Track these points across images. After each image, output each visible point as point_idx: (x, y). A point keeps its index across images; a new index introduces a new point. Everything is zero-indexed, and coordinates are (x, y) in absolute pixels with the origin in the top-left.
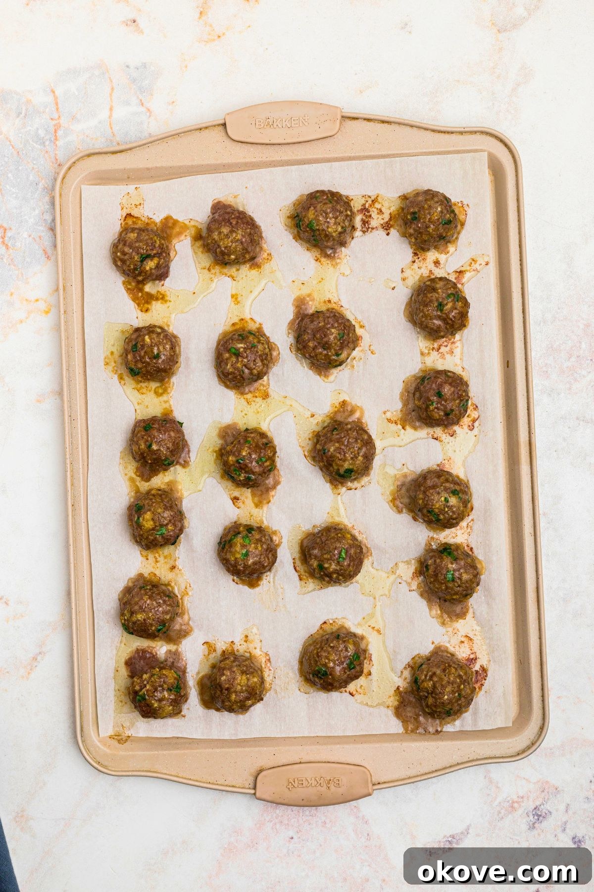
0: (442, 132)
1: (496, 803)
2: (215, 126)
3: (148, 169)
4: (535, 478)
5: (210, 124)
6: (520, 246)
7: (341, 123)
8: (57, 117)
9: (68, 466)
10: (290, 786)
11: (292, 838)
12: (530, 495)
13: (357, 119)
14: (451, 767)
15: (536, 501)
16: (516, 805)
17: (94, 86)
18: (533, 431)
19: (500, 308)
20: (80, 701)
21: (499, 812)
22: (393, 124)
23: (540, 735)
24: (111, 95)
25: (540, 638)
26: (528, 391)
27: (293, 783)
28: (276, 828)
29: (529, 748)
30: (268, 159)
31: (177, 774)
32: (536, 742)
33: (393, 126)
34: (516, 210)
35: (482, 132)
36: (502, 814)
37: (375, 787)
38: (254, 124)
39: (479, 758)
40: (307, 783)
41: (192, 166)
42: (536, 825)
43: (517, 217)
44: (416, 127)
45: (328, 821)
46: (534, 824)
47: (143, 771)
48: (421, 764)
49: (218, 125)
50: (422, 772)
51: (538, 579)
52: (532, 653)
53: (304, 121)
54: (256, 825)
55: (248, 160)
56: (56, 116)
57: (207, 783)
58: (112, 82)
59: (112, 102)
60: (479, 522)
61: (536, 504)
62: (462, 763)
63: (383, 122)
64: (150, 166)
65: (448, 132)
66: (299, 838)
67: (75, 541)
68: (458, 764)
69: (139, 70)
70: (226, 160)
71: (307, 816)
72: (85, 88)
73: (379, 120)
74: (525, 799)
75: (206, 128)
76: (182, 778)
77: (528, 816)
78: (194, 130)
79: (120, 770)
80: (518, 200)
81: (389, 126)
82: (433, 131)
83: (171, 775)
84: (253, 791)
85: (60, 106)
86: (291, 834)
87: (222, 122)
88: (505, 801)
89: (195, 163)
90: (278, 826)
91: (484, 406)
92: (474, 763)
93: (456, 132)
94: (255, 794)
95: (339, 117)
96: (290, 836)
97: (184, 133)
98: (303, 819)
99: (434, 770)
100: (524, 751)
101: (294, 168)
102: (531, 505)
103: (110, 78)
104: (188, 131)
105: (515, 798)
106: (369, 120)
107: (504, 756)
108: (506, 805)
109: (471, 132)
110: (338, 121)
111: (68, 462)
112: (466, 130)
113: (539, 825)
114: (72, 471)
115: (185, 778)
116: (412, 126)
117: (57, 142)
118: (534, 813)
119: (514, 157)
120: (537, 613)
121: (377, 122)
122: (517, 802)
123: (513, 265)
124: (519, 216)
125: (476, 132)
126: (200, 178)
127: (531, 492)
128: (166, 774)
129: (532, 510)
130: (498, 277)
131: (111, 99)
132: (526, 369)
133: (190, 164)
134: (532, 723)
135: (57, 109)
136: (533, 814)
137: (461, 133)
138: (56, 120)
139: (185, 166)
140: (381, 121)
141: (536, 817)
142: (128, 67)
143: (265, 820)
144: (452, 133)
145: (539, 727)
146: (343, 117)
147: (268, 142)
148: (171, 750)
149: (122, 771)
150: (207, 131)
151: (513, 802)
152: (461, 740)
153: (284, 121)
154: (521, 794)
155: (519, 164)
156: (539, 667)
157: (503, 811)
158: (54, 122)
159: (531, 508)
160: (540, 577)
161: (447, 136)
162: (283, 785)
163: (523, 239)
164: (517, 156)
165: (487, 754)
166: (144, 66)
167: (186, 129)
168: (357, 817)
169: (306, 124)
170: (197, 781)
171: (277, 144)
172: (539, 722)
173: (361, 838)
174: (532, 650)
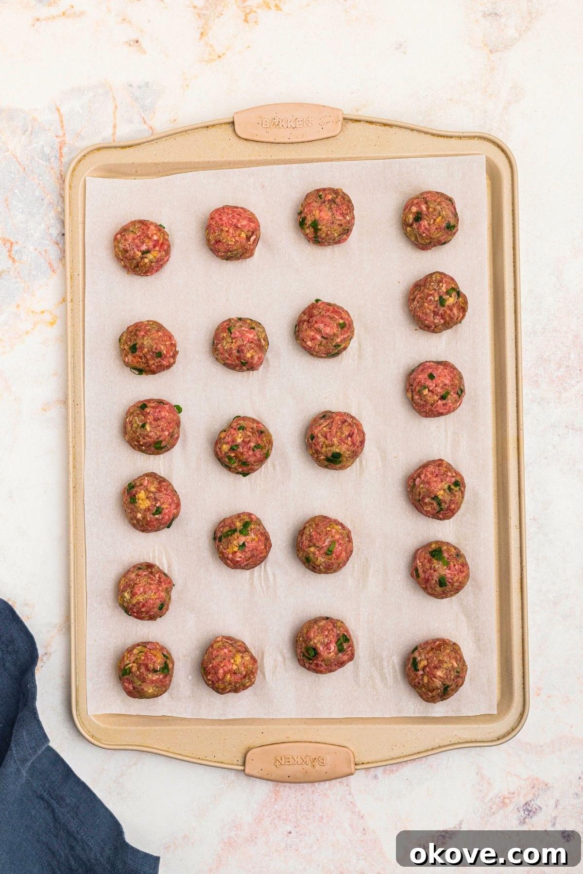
0: (441, 136)
1: (488, 799)
2: (221, 124)
3: (156, 164)
4: (522, 473)
5: (217, 122)
6: (514, 249)
7: (342, 125)
8: (62, 135)
9: (71, 449)
10: (278, 763)
12: (517, 489)
13: (359, 121)
14: (432, 749)
15: (522, 495)
16: (507, 801)
17: (98, 104)
18: (521, 427)
19: (492, 307)
20: (76, 676)
21: (491, 808)
22: (394, 127)
23: (520, 722)
24: (114, 113)
25: (523, 628)
26: (517, 389)
27: (280, 760)
28: (274, 823)
29: (508, 733)
30: (272, 158)
31: (167, 750)
32: (516, 727)
33: (394, 130)
34: (511, 214)
35: (480, 138)
36: (494, 809)
37: (358, 767)
38: (260, 123)
39: (460, 741)
40: (293, 761)
41: (199, 163)
42: (527, 820)
43: (511, 220)
44: (417, 131)
45: (325, 817)
46: (524, 819)
47: (135, 745)
48: (404, 746)
49: (225, 123)
50: (405, 753)
51: (522, 570)
52: (514, 642)
53: (307, 122)
54: (255, 820)
55: (253, 158)
56: (60, 133)
57: (197, 758)
58: (115, 100)
59: (116, 120)
60: (468, 514)
61: (523, 498)
62: (444, 746)
63: (385, 125)
64: (157, 161)
65: (447, 137)
66: (297, 832)
67: (76, 521)
68: (440, 747)
69: (142, 89)
70: (232, 157)
72: (89, 107)
73: (380, 123)
74: (516, 795)
75: (213, 126)
76: (173, 753)
77: (519, 811)
78: (201, 128)
79: (113, 743)
80: (513, 204)
81: (390, 129)
82: (433, 135)
83: (162, 750)
84: (242, 768)
85: (65, 123)
86: (289, 828)
87: (231, 120)
88: (496, 797)
89: (202, 159)
90: (276, 821)
91: (475, 402)
92: (455, 747)
93: (455, 137)
94: (244, 770)
95: (341, 119)
96: (289, 831)
97: (191, 130)
98: (300, 814)
99: (416, 752)
100: (504, 736)
101: (294, 166)
102: (518, 498)
103: (113, 96)
104: (196, 129)
105: (506, 794)
106: (371, 123)
107: (484, 740)
108: (498, 800)
109: (470, 137)
110: (340, 123)
111: (71, 445)
112: (465, 134)
113: (530, 820)
114: (74, 454)
115: (176, 754)
116: (412, 130)
117: (62, 159)
118: (524, 808)
119: (510, 162)
120: (520, 603)
121: (378, 125)
122: (507, 798)
123: (506, 266)
124: (514, 219)
125: (474, 137)
126: (202, 173)
127: (518, 487)
128: (157, 749)
129: (518, 504)
130: (492, 278)
131: (115, 117)
132: (517, 367)
133: (197, 160)
134: (513, 710)
135: (62, 127)
136: (524, 810)
137: (460, 138)
138: (61, 137)
139: (191, 162)
140: (382, 124)
141: (526, 813)
142: (130, 85)
143: (264, 815)
144: (451, 137)
145: (519, 713)
146: (344, 119)
147: (272, 140)
148: (162, 726)
149: (115, 745)
150: (214, 129)
151: (504, 798)
152: (443, 724)
153: (289, 122)
154: (512, 790)
155: (515, 169)
156: (521, 655)
157: (494, 807)
158: (59, 140)
159: (518, 501)
160: (524, 569)
161: (446, 140)
162: (271, 762)
163: (517, 242)
164: (513, 162)
165: (469, 738)
166: (147, 85)
167: (194, 127)
168: (353, 812)
169: (310, 125)
170: (187, 756)
171: (282, 143)
172: (520, 709)
173: (357, 832)
174: (514, 639)
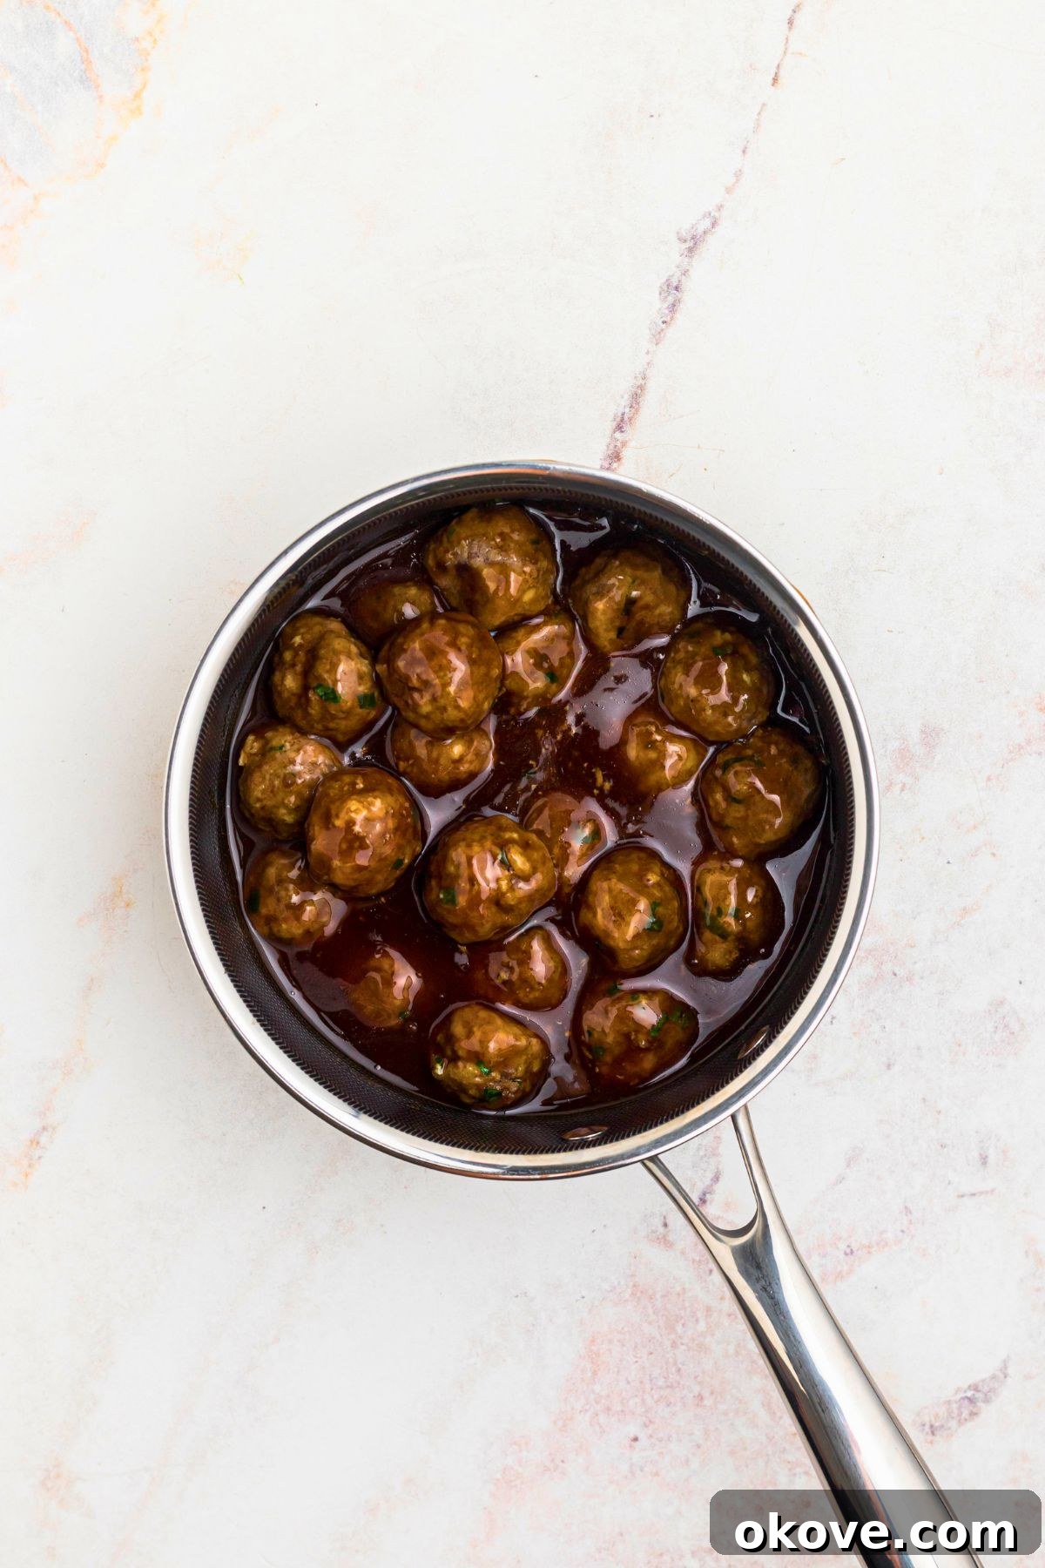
11: (636, 1439)
28: (599, 1424)
45: (706, 1394)
54: (555, 1423)
66: (651, 1436)
71: (660, 1388)
86: (633, 1430)
90: (602, 1419)
96: (632, 1436)
98: (652, 1396)
143: (573, 1409)
173: (781, 1418)
